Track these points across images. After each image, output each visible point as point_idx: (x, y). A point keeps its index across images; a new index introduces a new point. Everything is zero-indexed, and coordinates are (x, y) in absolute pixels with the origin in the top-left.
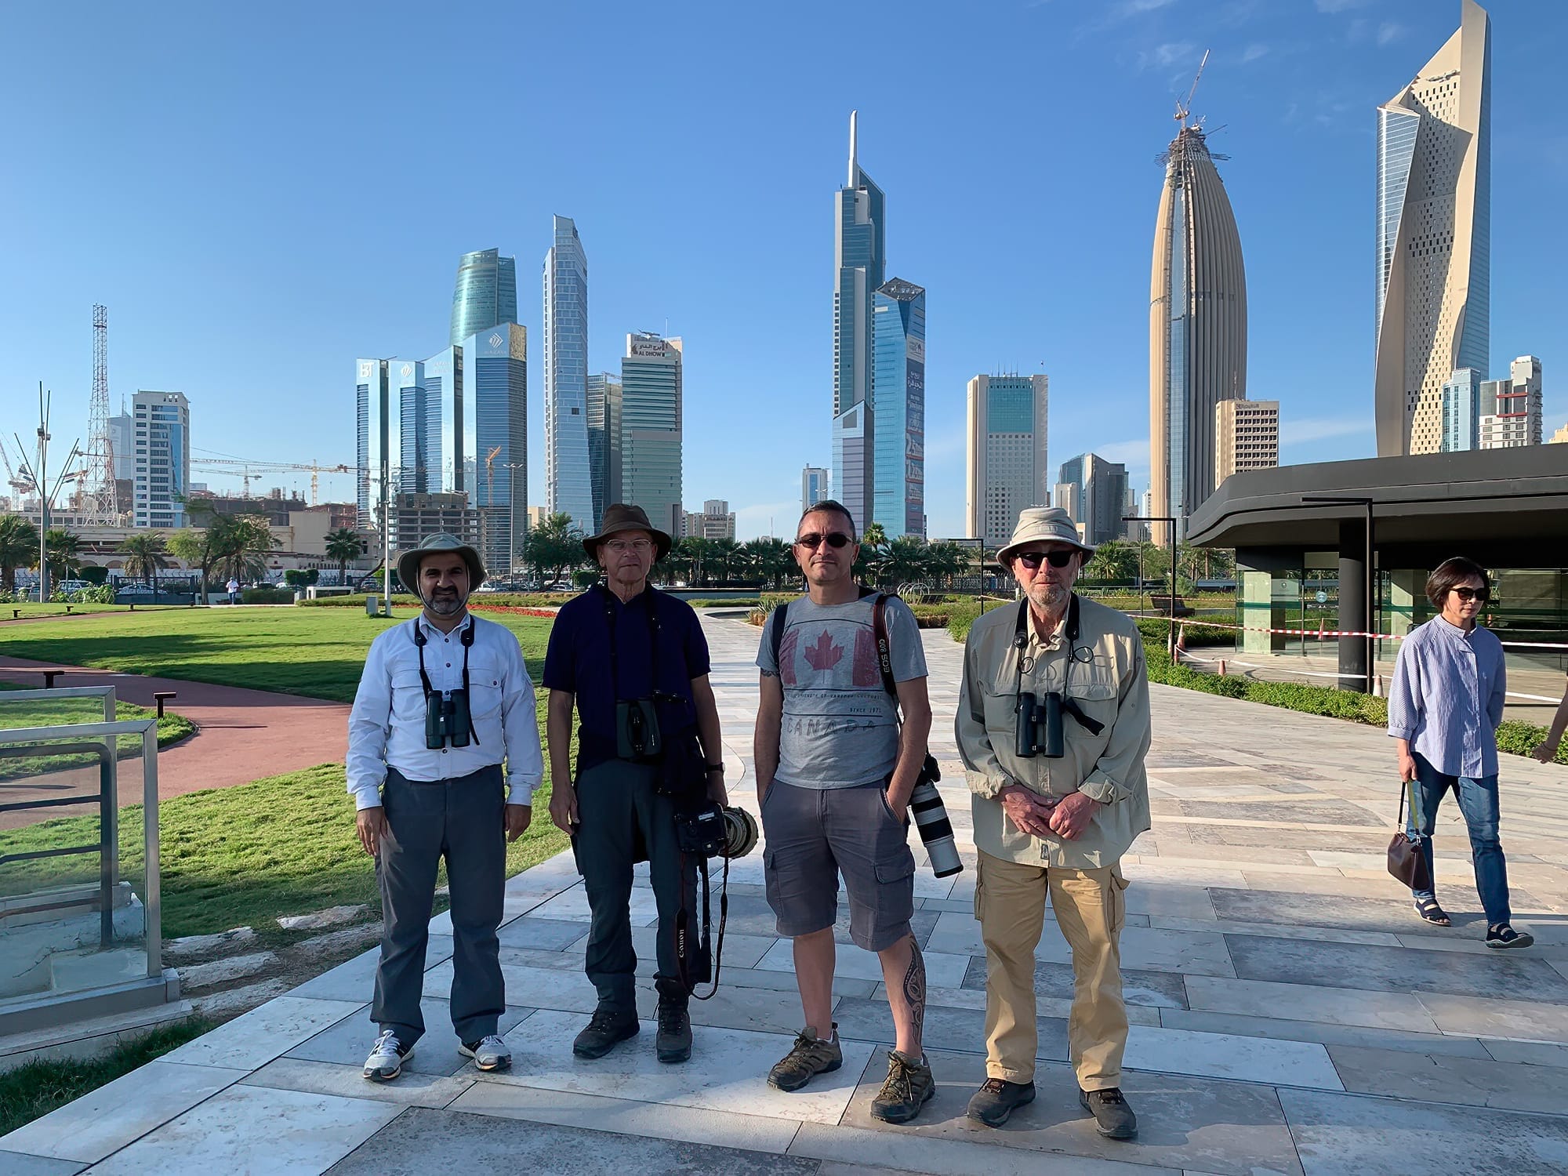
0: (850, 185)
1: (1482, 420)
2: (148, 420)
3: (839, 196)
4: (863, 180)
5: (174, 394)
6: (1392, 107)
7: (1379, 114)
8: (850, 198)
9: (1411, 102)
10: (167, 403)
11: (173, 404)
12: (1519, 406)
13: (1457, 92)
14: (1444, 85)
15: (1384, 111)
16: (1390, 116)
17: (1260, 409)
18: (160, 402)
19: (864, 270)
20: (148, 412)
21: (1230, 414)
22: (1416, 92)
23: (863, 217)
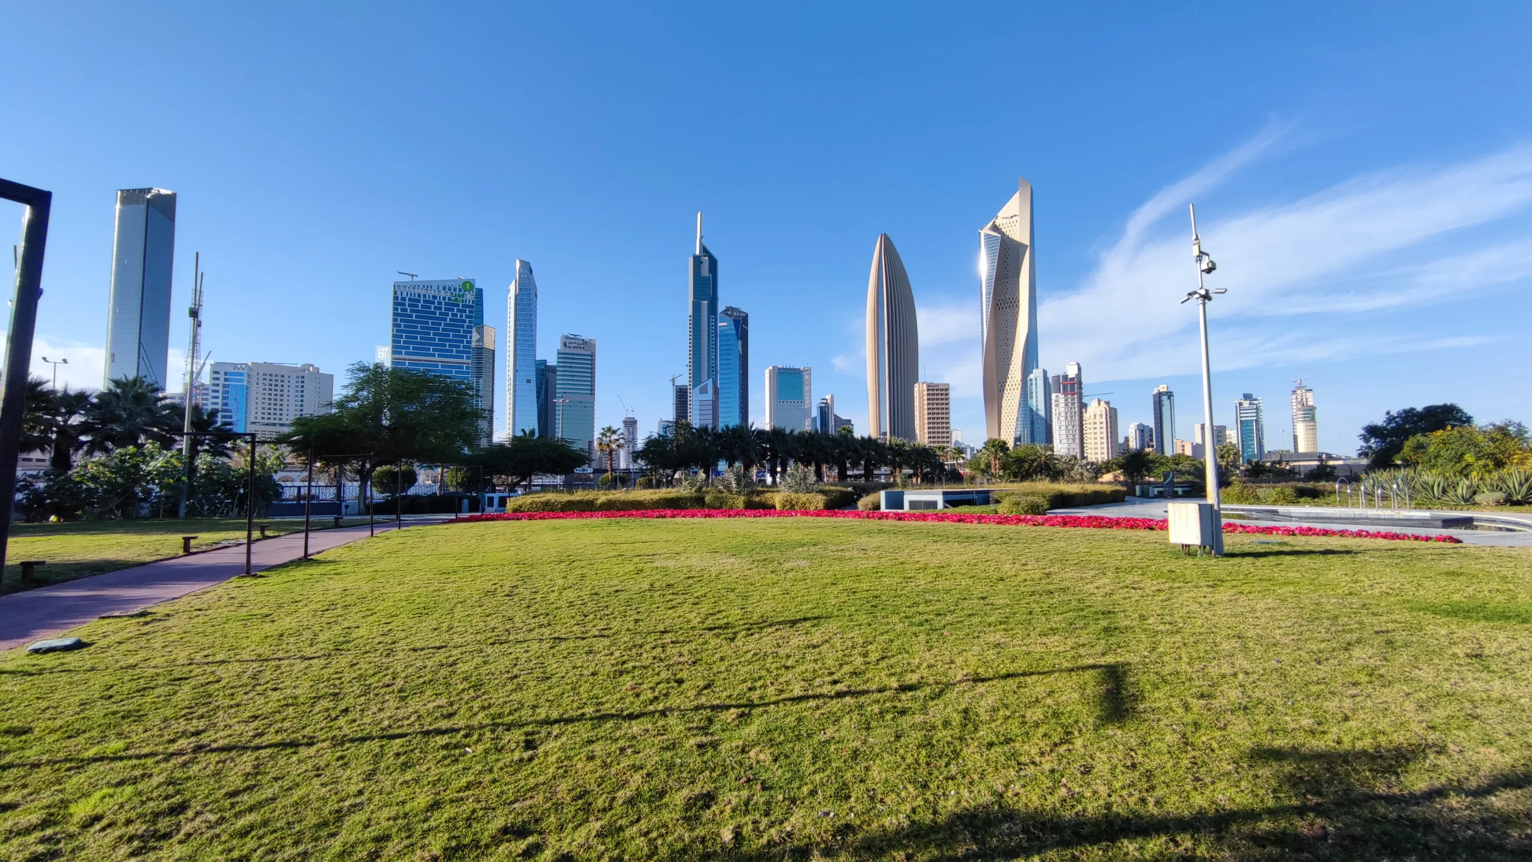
0: (698, 253)
1: (1054, 396)
2: (221, 382)
3: (691, 261)
4: (704, 250)
5: (241, 364)
6: (986, 230)
7: (980, 234)
8: (697, 261)
9: (995, 228)
10: (236, 371)
11: (241, 371)
12: (1072, 389)
13: (1018, 224)
14: (1011, 220)
15: (982, 233)
16: (987, 235)
17: (940, 387)
18: (231, 370)
19: (706, 302)
20: (222, 376)
21: (923, 391)
22: (997, 224)
23: (705, 272)
